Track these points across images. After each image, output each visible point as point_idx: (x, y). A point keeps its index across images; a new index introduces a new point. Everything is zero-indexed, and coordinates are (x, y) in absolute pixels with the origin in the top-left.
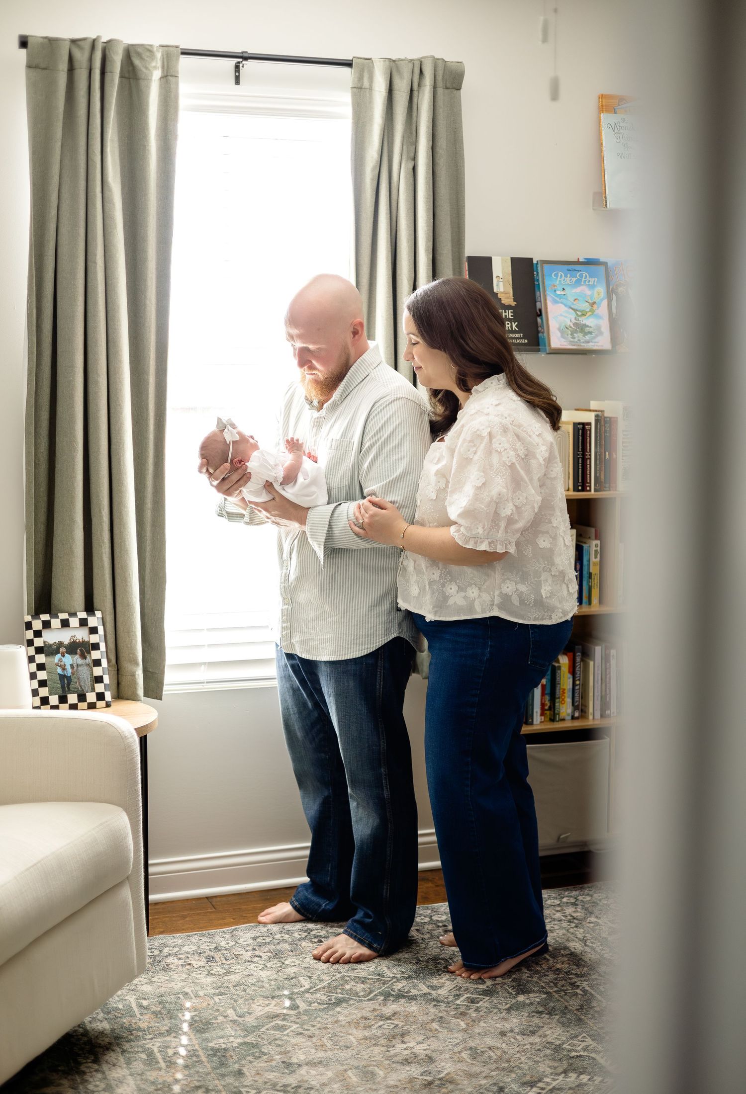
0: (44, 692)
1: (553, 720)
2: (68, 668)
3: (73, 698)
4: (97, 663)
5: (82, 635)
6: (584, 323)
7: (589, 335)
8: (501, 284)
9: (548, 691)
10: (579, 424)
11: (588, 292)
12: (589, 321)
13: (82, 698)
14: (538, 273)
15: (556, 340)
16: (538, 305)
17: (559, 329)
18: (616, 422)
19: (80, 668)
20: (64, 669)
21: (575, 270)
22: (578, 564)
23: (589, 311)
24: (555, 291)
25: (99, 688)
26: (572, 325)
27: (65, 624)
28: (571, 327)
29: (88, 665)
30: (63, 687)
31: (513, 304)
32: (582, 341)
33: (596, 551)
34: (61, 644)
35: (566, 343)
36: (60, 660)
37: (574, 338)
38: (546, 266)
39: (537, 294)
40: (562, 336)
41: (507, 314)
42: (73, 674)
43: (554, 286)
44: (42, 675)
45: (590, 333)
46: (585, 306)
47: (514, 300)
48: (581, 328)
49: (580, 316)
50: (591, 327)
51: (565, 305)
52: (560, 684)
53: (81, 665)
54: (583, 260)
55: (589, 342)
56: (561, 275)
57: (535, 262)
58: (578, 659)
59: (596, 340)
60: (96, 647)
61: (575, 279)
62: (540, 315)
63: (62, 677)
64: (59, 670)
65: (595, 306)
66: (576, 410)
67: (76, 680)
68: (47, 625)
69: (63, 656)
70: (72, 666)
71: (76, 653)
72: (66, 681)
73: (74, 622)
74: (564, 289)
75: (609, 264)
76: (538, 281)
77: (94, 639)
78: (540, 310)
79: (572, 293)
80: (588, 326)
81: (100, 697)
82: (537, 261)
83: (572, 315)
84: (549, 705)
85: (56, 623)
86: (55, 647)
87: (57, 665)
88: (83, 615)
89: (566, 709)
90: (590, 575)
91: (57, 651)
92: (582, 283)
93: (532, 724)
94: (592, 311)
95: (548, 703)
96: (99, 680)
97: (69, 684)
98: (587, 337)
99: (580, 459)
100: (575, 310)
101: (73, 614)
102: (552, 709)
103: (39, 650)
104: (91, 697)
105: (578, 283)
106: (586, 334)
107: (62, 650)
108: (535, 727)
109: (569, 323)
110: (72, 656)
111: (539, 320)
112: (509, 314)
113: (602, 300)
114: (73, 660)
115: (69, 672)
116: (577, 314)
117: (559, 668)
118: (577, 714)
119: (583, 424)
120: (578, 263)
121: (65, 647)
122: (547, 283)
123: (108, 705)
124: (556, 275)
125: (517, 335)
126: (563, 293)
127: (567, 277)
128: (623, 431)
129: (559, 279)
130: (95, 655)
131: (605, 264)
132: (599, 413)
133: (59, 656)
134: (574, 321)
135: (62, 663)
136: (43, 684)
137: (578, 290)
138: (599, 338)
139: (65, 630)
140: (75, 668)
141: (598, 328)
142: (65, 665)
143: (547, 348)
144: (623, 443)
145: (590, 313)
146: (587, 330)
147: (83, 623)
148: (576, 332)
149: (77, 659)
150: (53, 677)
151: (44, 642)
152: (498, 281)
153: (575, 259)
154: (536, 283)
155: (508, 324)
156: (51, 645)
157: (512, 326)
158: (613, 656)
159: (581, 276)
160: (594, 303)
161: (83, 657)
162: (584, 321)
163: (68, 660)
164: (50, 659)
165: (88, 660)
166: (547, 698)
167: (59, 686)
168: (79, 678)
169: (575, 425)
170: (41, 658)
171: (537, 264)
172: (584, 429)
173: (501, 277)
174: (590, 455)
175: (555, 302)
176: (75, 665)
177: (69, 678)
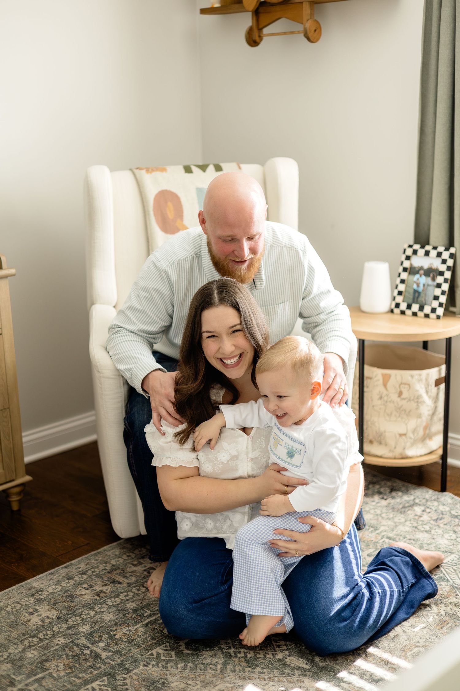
0: (399, 299)
2: (421, 285)
3: (415, 307)
4: (439, 286)
5: (437, 264)
13: (421, 309)
20: (418, 285)
25: (435, 304)
27: (427, 253)
29: (434, 286)
30: (414, 299)
34: (421, 268)
36: (418, 279)
42: (423, 290)
44: (402, 287)
60: (442, 274)
63: (415, 291)
64: (415, 286)
67: (424, 295)
68: (415, 252)
69: (421, 276)
70: (424, 285)
71: (429, 276)
72: (417, 295)
73: (433, 253)
77: (443, 268)
81: (434, 310)
85: (421, 252)
86: (417, 269)
87: (415, 282)
88: (441, 249)
91: (417, 273)
96: (436, 298)
97: (418, 297)
101: (435, 248)
103: (405, 270)
104: (427, 309)
107: (422, 272)
110: (426, 277)
114: (426, 281)
115: (421, 289)
121: (424, 270)
123: (438, 317)
130: (440, 279)
133: (417, 276)
135: (418, 282)
136: (400, 293)
139: (426, 257)
140: (426, 287)
142: (420, 283)
147: (439, 255)
149: (429, 280)
151: (411, 264)
156: (415, 268)
161: (434, 279)
163: (423, 280)
164: (411, 277)
165: (435, 284)
168: (426, 295)
170: (404, 276)
176: (426, 285)
177: (419, 293)
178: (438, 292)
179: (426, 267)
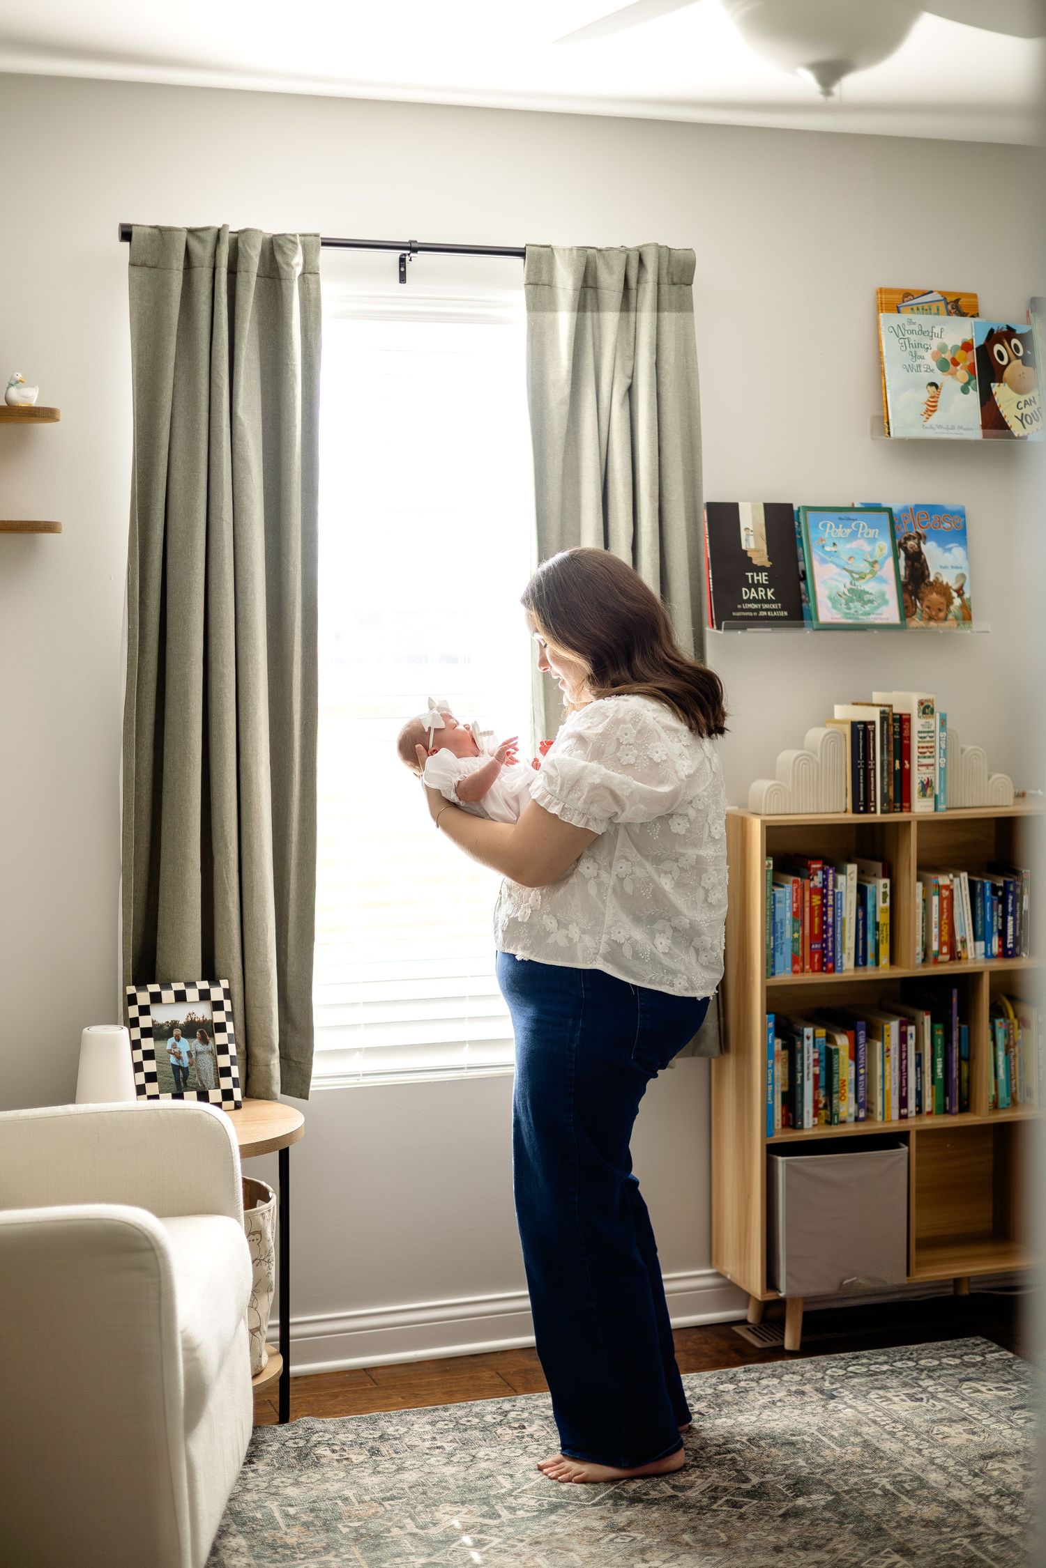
0: (152, 1089)
1: (829, 1122)
2: (185, 1056)
5: (202, 1012)
6: (862, 588)
7: (870, 605)
8: (751, 539)
9: (822, 1083)
10: (860, 723)
11: (867, 548)
12: (869, 586)
14: (799, 523)
15: (826, 612)
16: (801, 564)
17: (830, 598)
18: (909, 720)
19: (200, 1057)
20: (179, 1058)
21: (849, 519)
22: (860, 910)
23: (870, 573)
24: (823, 547)
26: (846, 592)
27: (180, 997)
28: (844, 594)
29: (211, 1052)
30: (178, 1083)
31: (768, 564)
32: (860, 612)
33: (884, 893)
34: (174, 1024)
35: (838, 616)
36: (174, 1046)
37: (849, 608)
38: (810, 514)
39: (800, 550)
40: (834, 607)
41: (760, 578)
42: (191, 1064)
43: (822, 540)
44: (150, 1066)
45: (871, 601)
46: (863, 567)
47: (769, 560)
48: (858, 596)
49: (857, 579)
50: (871, 594)
51: (837, 566)
52: (838, 1073)
53: (201, 1053)
54: (860, 506)
55: (869, 614)
56: (831, 526)
57: (795, 508)
58: (862, 1040)
59: (879, 611)
60: (221, 1028)
61: (848, 531)
62: (804, 578)
63: (176, 1069)
64: (173, 1060)
65: (877, 566)
66: (854, 704)
67: (195, 1072)
68: (156, 998)
69: (178, 1040)
70: (189, 1054)
71: (195, 1037)
72: (181, 1074)
73: (192, 995)
74: (834, 544)
75: (895, 511)
76: (800, 533)
77: (219, 1017)
78: (804, 573)
79: (846, 549)
80: (867, 593)
81: (227, 1095)
82: (799, 508)
83: (847, 579)
84: (823, 1102)
85: (168, 996)
86: (166, 1028)
87: (170, 1052)
88: (203, 985)
89: (847, 1107)
90: (877, 926)
91: (169, 1034)
92: (859, 536)
93: (802, 1128)
94: (873, 573)
95: (823, 1100)
97: (185, 1078)
98: (867, 608)
99: (861, 771)
100: (851, 572)
101: (191, 984)
102: (829, 1108)
103: (146, 1033)
105: (853, 535)
106: (865, 603)
107: (177, 1032)
108: (806, 1133)
109: (842, 589)
110: (191, 1040)
111: (802, 585)
112: (763, 578)
113: (886, 558)
114: (191, 1046)
115: (186, 1061)
116: (852, 576)
117: (837, 1051)
118: (862, 1115)
119: (865, 724)
120: (852, 509)
121: (180, 1028)
122: (812, 536)
123: (238, 1106)
124: (824, 526)
125: (774, 606)
126: (833, 549)
127: (838, 528)
128: (919, 732)
129: (828, 531)
130: (221, 1038)
131: (889, 510)
132: (887, 709)
133: (172, 1040)
134: (849, 586)
135: (176, 1050)
136: (151, 1077)
137: (853, 545)
138: (884, 609)
139: (181, 1005)
140: (194, 1057)
141: (882, 595)
142: (180, 1052)
143: (814, 622)
144: (919, 748)
145: (870, 576)
146: (867, 597)
147: (205, 995)
148: (852, 601)
149: (196, 1044)
150: (164, 1069)
151: (153, 1022)
152: (748, 535)
153: (848, 504)
154: (798, 536)
155: (762, 591)
156: (161, 1026)
157: (766, 594)
158: (911, 1035)
159: (857, 526)
160: (876, 562)
161: (204, 1041)
162: (863, 586)
163: (185, 1045)
164: (161, 1044)
165: (211, 1046)
166: (822, 1092)
167: (173, 1080)
168: (198, 1070)
169: (854, 725)
170: (148, 1044)
171: (799, 511)
172: (866, 731)
173: (751, 528)
174: (875, 764)
175: (823, 561)
176: (193, 1053)
177: (185, 1070)
178: (224, 1061)
179: (182, 1021)
